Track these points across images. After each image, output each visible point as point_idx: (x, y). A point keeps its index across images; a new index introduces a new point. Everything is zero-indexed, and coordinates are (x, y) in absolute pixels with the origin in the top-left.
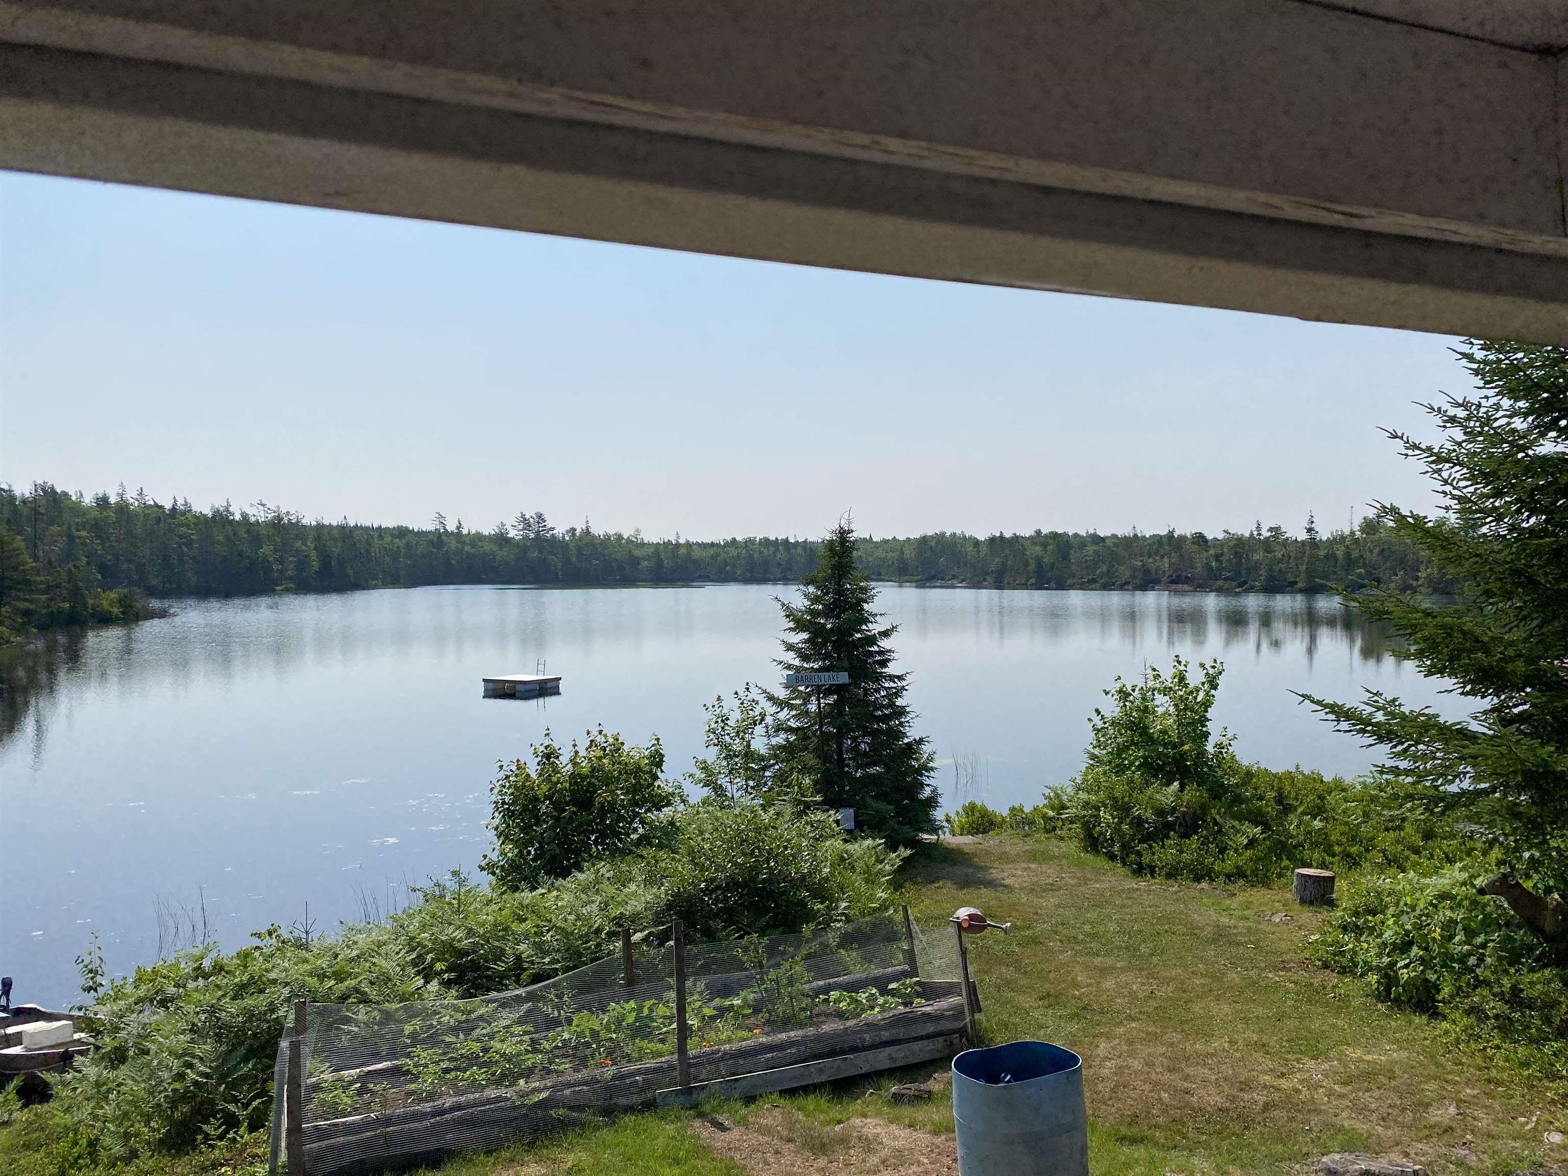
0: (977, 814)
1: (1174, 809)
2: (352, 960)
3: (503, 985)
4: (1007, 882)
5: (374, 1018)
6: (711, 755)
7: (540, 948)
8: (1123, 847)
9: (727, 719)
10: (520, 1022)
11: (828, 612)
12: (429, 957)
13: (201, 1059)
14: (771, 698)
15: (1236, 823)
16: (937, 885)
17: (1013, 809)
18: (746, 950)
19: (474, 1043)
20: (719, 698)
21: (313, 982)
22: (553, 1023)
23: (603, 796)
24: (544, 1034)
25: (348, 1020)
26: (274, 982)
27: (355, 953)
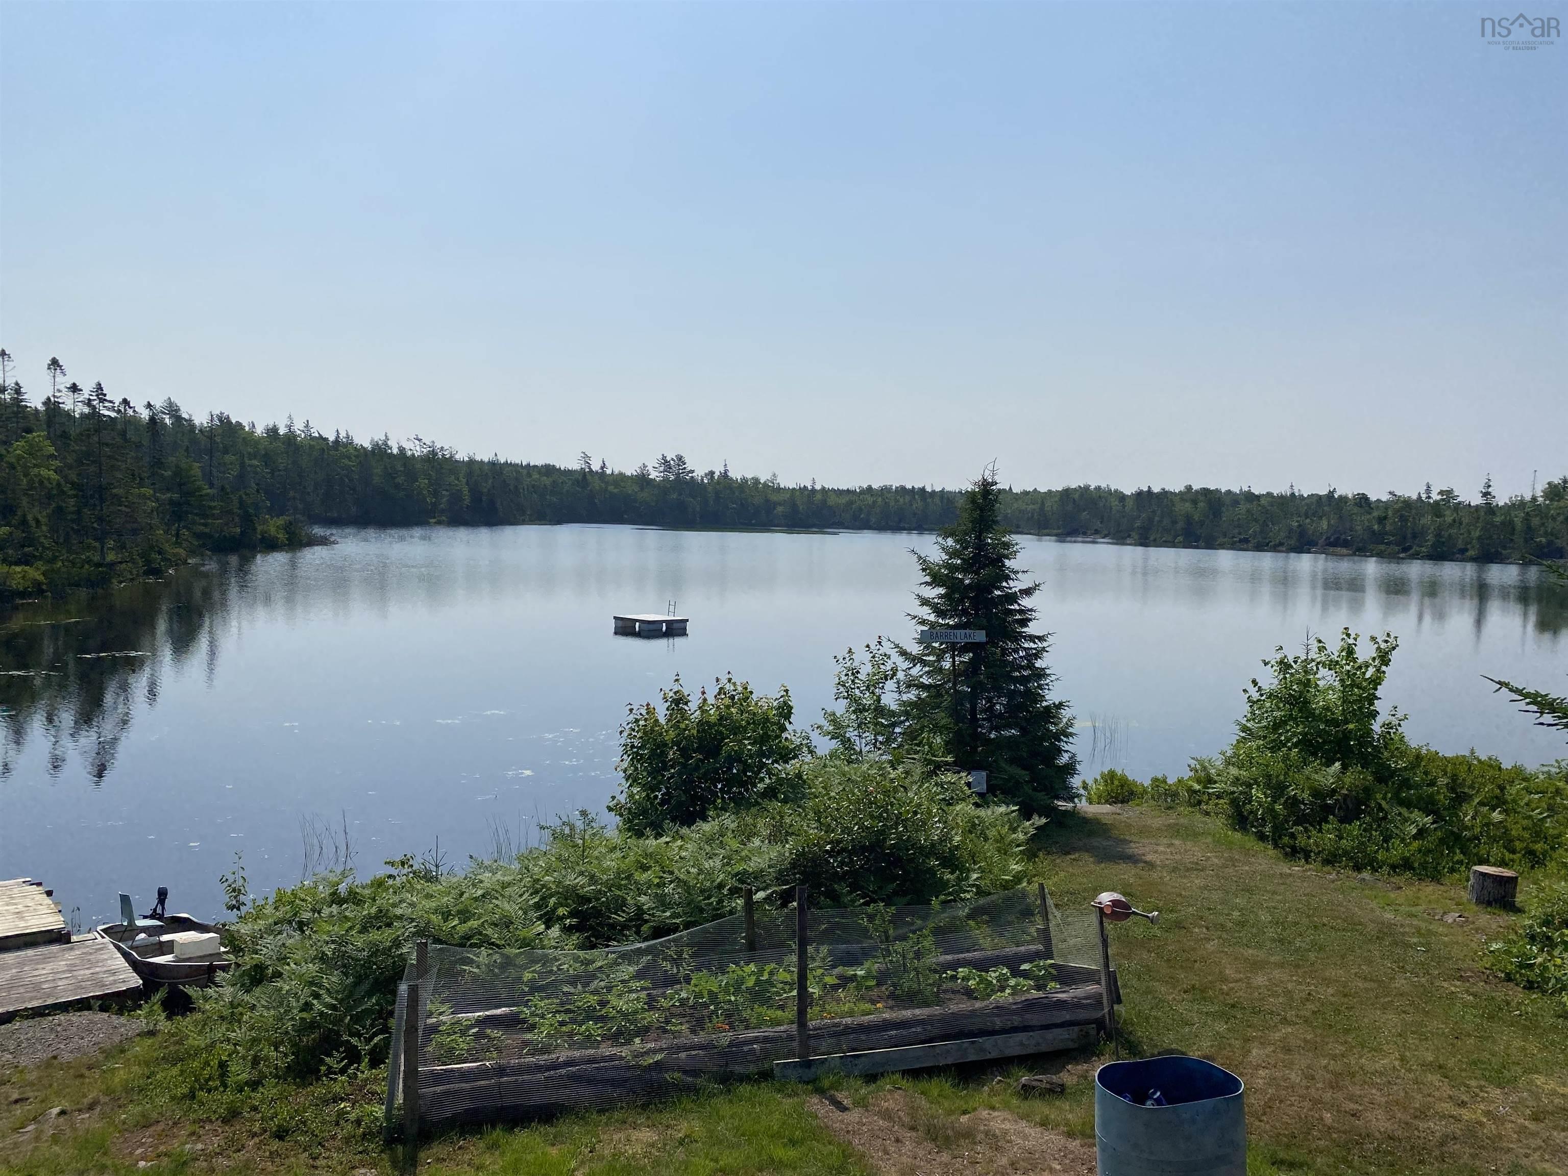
0: (1116, 782)
1: (1334, 791)
2: (476, 899)
3: (624, 935)
4: (1149, 858)
5: (495, 962)
6: (841, 707)
7: (663, 902)
8: (1275, 828)
9: (858, 672)
10: (639, 976)
11: (966, 568)
12: (553, 901)
13: (328, 990)
14: (903, 653)
15: (1404, 811)
16: (1073, 857)
17: (1155, 780)
18: (871, 918)
19: (592, 997)
20: (850, 651)
21: (436, 919)
22: (671, 981)
23: (730, 745)
24: (660, 991)
25: (470, 962)
26: (400, 918)
27: (480, 892)
